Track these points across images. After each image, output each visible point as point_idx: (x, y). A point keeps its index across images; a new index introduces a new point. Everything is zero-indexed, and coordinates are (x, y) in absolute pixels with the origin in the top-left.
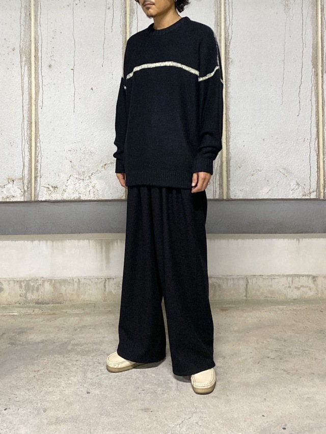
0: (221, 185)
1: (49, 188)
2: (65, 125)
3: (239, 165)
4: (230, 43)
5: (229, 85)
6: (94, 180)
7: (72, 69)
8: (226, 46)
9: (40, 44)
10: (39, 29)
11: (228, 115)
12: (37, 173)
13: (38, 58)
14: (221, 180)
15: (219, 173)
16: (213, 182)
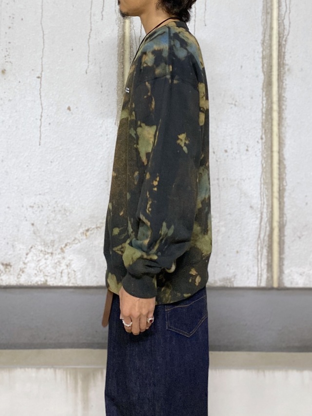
0: (270, 266)
2: (25, 166)
3: (298, 234)
4: (286, 41)
5: (284, 107)
6: (69, 255)
7: (38, 77)
8: (280, 45)
11: (283, 155)
14: (270, 258)
15: (267, 245)
16: (258, 261)
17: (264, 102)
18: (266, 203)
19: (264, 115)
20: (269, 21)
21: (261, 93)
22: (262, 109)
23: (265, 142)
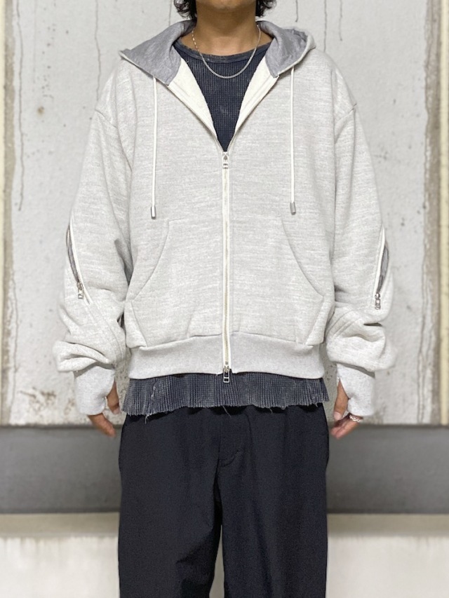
0: (436, 393)
1: (34, 396)
9: (16, 59)
10: (14, 23)
12: (8, 361)
13: (13, 91)
14: (436, 381)
15: (432, 364)
16: (419, 386)
17: (428, 153)
18: (430, 301)
19: (428, 172)
20: (436, 32)
21: (424, 140)
22: (425, 164)
23: (430, 212)
